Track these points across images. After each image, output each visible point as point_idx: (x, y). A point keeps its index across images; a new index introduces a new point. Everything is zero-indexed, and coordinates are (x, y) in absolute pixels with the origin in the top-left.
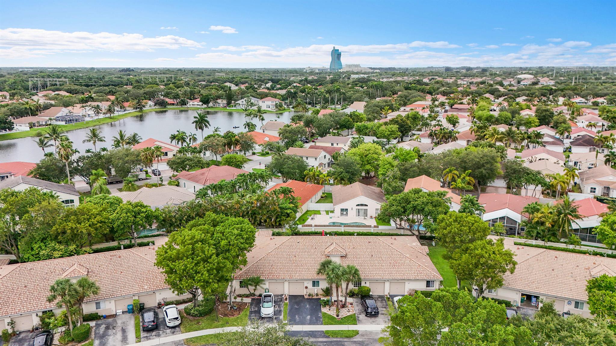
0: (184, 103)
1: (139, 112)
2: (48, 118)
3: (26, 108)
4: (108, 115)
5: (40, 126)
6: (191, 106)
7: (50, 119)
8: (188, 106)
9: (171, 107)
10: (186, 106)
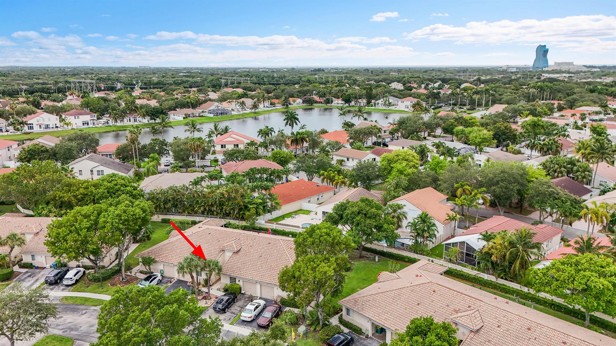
0: (328, 102)
1: (286, 108)
2: (201, 111)
3: (188, 102)
4: (253, 110)
5: (194, 117)
6: (336, 105)
7: (203, 112)
8: (333, 104)
9: (317, 105)
10: (330, 105)
